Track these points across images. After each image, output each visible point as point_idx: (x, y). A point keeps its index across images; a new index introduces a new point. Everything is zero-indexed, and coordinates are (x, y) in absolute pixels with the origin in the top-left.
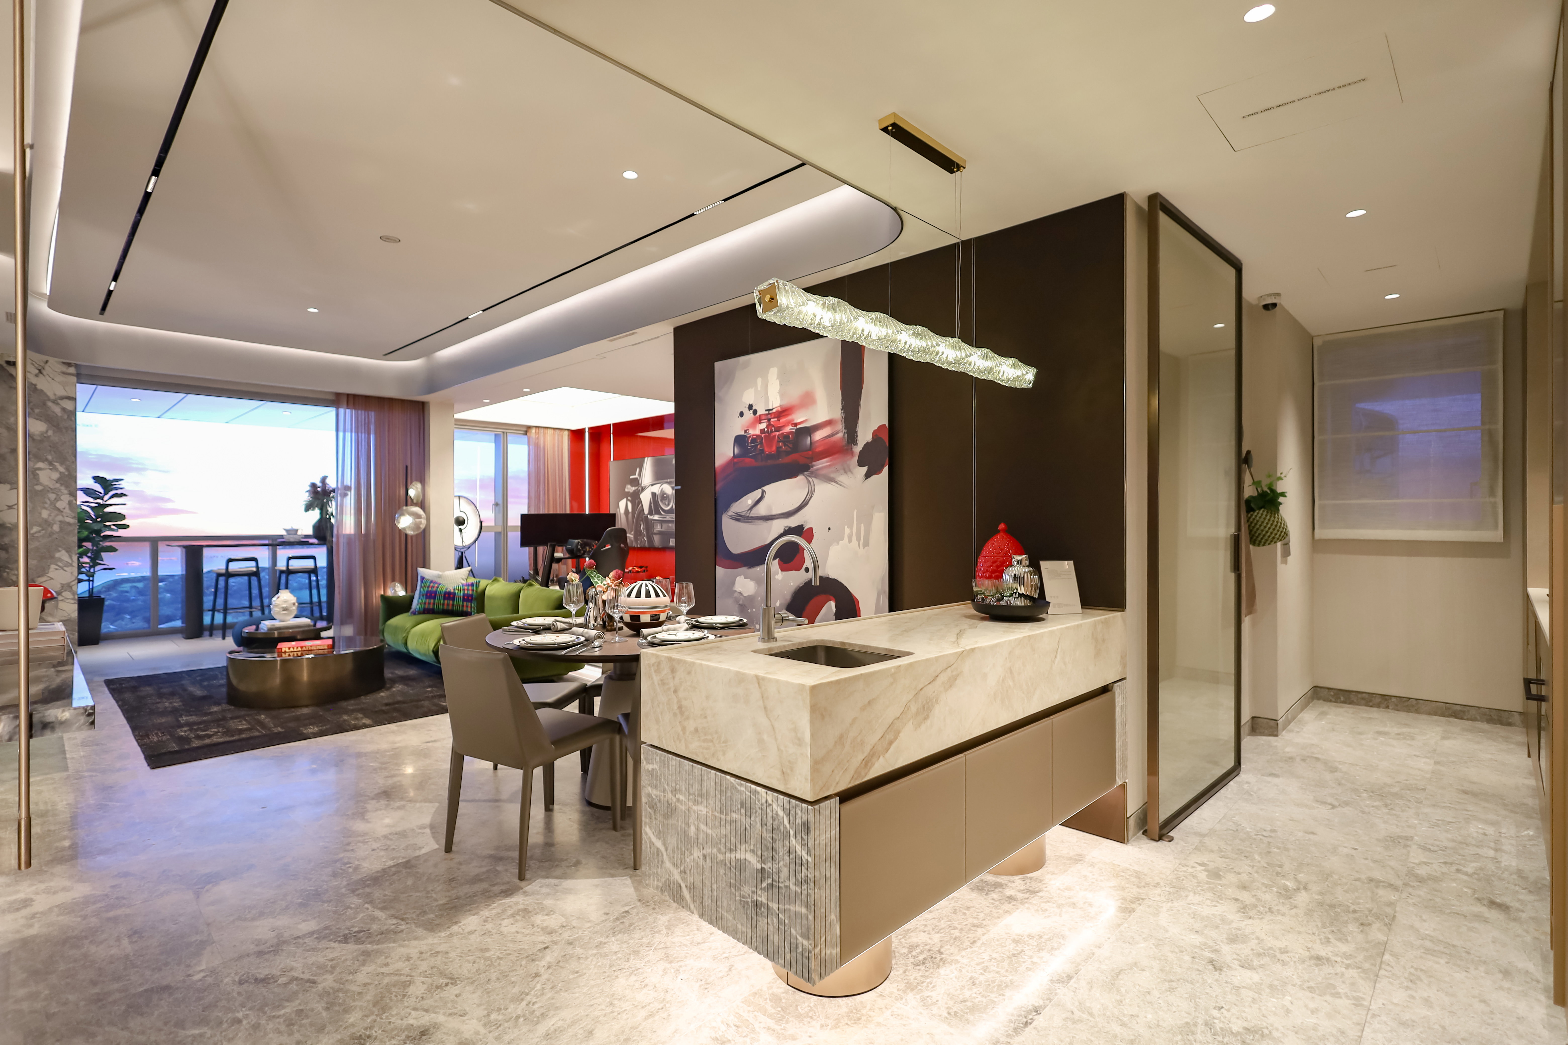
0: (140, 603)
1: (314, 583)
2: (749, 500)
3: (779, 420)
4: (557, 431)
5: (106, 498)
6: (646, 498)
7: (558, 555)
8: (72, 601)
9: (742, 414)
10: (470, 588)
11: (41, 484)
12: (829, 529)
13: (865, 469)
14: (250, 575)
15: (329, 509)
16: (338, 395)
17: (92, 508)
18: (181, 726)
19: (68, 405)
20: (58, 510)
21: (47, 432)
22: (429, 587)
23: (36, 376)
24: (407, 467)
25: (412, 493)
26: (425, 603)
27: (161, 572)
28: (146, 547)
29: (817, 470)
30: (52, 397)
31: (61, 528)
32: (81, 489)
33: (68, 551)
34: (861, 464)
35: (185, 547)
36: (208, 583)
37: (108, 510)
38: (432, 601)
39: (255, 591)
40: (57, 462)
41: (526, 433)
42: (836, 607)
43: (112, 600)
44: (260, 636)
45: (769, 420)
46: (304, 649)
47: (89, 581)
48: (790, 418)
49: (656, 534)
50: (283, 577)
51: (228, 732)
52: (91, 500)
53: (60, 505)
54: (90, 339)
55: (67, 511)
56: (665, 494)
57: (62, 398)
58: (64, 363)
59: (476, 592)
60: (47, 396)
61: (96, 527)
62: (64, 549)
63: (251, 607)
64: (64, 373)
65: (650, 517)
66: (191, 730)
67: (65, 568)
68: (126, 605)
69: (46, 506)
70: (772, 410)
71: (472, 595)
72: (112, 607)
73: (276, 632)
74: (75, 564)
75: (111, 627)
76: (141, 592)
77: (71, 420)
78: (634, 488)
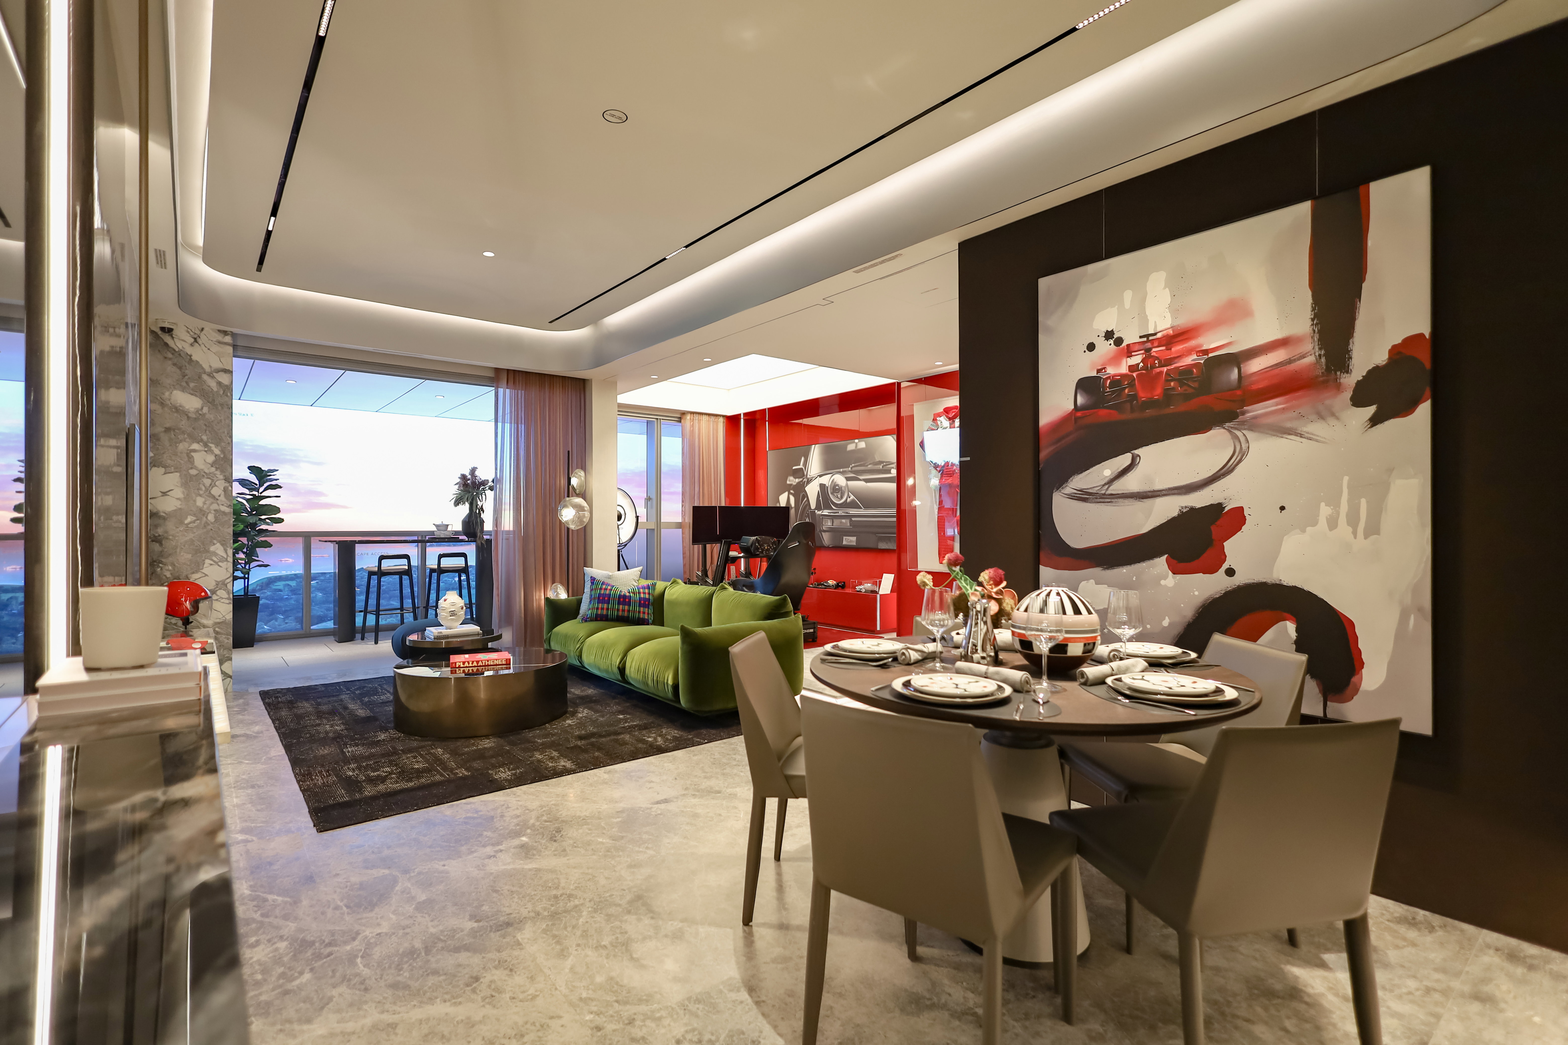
0: (292, 602)
1: (465, 583)
2: (1107, 469)
3: (1169, 349)
4: (713, 418)
5: (261, 490)
6: (812, 491)
7: (733, 554)
8: (227, 601)
9: (1091, 347)
10: (647, 591)
11: (196, 468)
12: (1282, 508)
13: (1371, 410)
14: (401, 573)
15: (479, 503)
16: (497, 370)
17: (247, 500)
18: (347, 761)
19: (223, 378)
20: (214, 497)
21: (202, 408)
22: (601, 589)
23: (192, 345)
24: (569, 452)
25: (574, 481)
26: (597, 609)
27: (314, 570)
28: (300, 543)
29: (1255, 418)
30: (208, 369)
31: (215, 517)
32: (237, 480)
33: (224, 544)
34: (1359, 400)
35: (338, 543)
36: (361, 580)
37: (262, 502)
38: (605, 606)
39: (407, 591)
40: (212, 443)
41: (680, 420)
42: (1298, 630)
43: (266, 598)
44: (426, 646)
45: (1148, 350)
46: (480, 663)
47: (244, 578)
48: (1193, 343)
49: (825, 531)
50: (435, 575)
51: (405, 774)
52: (247, 492)
53: (215, 491)
54: (247, 304)
55: (222, 498)
56: (838, 485)
57: (218, 371)
58: (219, 331)
59: (653, 595)
60: (203, 368)
61: (252, 520)
62: (220, 542)
63: (402, 609)
64: (220, 342)
65: (818, 512)
66: (359, 768)
67: (220, 564)
68: (279, 604)
69: (201, 492)
70: (1155, 334)
71: (649, 599)
72: (266, 606)
73: (444, 641)
74: (231, 559)
75: (265, 627)
76: (294, 591)
77: (227, 396)
78: (797, 480)
